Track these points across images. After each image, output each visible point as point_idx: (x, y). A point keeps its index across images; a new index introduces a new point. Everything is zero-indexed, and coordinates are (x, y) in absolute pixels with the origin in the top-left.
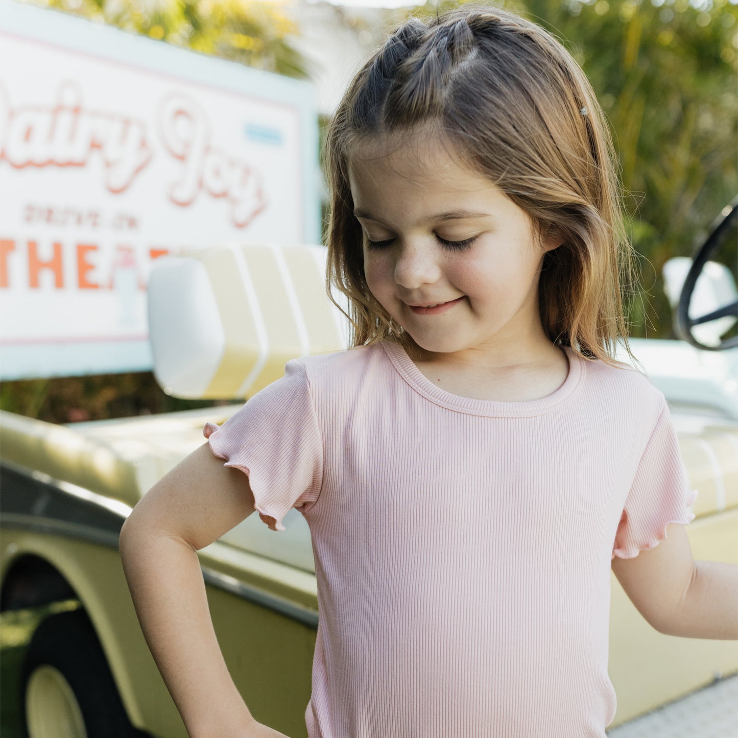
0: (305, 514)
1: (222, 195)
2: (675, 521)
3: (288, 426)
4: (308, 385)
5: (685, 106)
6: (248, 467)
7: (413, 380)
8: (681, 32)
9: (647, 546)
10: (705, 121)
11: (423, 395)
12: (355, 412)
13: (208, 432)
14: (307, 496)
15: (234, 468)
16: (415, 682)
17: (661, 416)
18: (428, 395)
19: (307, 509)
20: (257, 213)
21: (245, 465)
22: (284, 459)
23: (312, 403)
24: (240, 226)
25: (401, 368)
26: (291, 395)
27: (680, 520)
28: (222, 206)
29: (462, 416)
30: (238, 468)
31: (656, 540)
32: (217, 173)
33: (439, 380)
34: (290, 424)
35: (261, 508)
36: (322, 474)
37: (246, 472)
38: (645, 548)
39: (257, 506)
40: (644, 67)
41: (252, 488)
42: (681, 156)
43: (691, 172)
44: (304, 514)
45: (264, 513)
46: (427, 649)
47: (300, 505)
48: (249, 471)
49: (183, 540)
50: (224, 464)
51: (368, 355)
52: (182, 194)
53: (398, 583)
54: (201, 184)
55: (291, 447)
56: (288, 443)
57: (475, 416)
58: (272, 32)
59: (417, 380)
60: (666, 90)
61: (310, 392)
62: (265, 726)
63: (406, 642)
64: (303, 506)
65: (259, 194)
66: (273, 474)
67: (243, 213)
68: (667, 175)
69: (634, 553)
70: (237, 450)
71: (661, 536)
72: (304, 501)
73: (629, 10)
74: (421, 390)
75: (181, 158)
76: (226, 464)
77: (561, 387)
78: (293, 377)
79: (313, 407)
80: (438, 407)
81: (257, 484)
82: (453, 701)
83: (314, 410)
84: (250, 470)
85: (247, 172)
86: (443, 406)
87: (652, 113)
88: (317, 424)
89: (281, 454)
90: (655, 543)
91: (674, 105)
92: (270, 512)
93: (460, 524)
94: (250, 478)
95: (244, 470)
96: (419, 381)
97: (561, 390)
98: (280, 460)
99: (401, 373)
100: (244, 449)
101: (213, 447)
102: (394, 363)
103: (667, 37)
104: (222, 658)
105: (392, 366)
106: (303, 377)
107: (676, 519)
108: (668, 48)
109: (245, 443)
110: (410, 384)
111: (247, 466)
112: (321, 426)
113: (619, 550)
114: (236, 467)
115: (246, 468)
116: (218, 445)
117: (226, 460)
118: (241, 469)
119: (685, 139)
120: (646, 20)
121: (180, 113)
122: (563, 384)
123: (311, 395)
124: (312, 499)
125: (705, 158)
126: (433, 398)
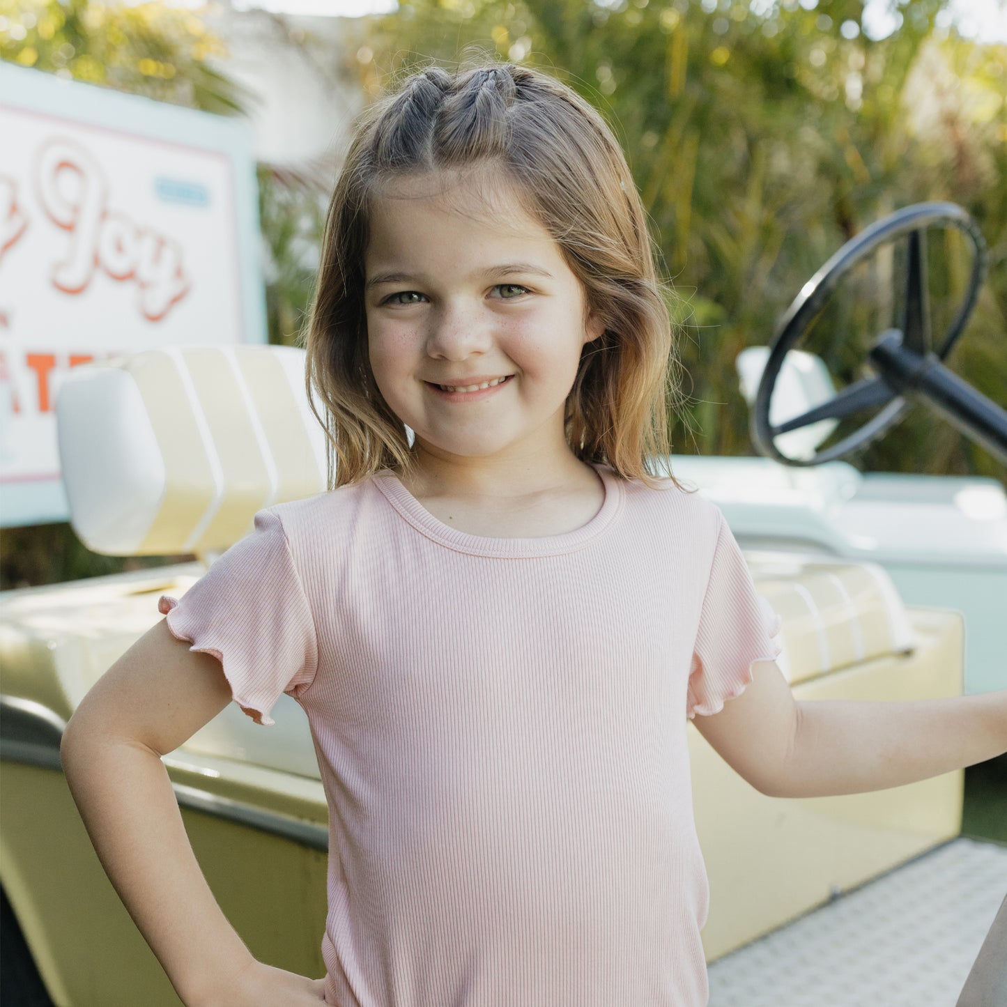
0: (299, 699)
1: (128, 277)
2: (761, 659)
3: (266, 594)
4: (286, 541)
5: (752, 144)
6: (221, 650)
7: (419, 521)
8: (740, 47)
9: (732, 694)
10: (780, 162)
11: (434, 539)
12: (350, 570)
13: (165, 606)
14: (300, 677)
15: (203, 653)
16: (460, 893)
17: (720, 534)
18: (440, 539)
19: (301, 692)
20: (176, 300)
21: (216, 647)
22: (265, 635)
23: (294, 563)
24: (155, 319)
25: (401, 507)
26: (266, 555)
27: (765, 656)
28: (128, 291)
29: (484, 561)
30: (208, 652)
31: (740, 686)
32: (119, 248)
33: (451, 518)
34: (267, 592)
35: (242, 699)
36: (317, 648)
37: (218, 656)
38: (729, 697)
39: (235, 696)
40: (695, 94)
41: (228, 676)
42: (751, 210)
43: (766, 231)
44: (297, 699)
45: (247, 706)
46: (470, 851)
47: (292, 688)
48: (222, 655)
49: (143, 746)
50: (190, 647)
51: (358, 498)
52: (71, 278)
53: (426, 775)
54: (96, 261)
55: (272, 621)
56: (267, 615)
57: (500, 559)
58: (187, 52)
59: (424, 520)
60: (725, 124)
61: (290, 550)
62: (270, 967)
63: (444, 846)
64: (295, 690)
65: (179, 273)
66: (252, 657)
67: (156, 302)
68: (733, 235)
69: (718, 706)
70: (204, 629)
71: (746, 680)
72: (295, 684)
73: (671, 19)
74: (430, 533)
75: (69, 228)
76: (193, 648)
77: (598, 512)
78: (266, 532)
79: (295, 568)
80: (454, 553)
81: (233, 671)
82: (508, 911)
83: (296, 572)
84: (223, 653)
85: (161, 243)
86: (460, 550)
87: (709, 154)
88: (302, 589)
89: (260, 630)
90: (741, 689)
91: (738, 143)
92: (254, 704)
93: (496, 693)
94: (224, 664)
95: (215, 654)
96: (427, 521)
97: (599, 517)
98: (259, 637)
99: (402, 514)
100: (212, 627)
101: (172, 627)
102: (392, 502)
103: (721, 55)
104: (207, 888)
105: (390, 506)
106: (279, 531)
107: (761, 657)
108: (726, 68)
109: (213, 620)
110: (415, 526)
111: (219, 649)
112: (307, 592)
113: (700, 706)
114: (206, 651)
115: (217, 651)
116: (179, 624)
117: (190, 642)
118: (212, 653)
119: (755, 187)
120: (694, 32)
121: (64, 165)
122: (600, 509)
123: (291, 554)
124: (308, 679)
125: (782, 212)
126: (446, 542)
